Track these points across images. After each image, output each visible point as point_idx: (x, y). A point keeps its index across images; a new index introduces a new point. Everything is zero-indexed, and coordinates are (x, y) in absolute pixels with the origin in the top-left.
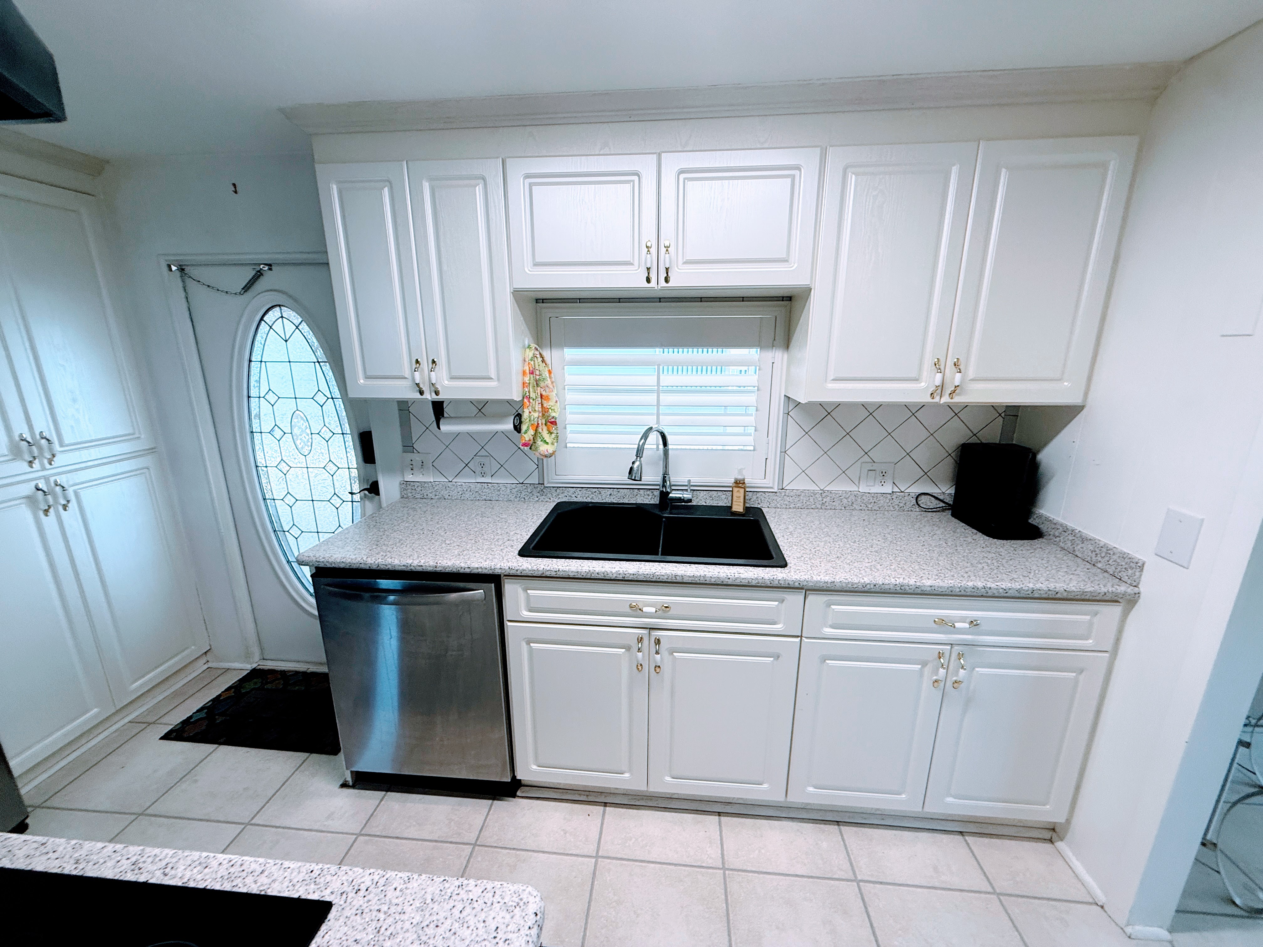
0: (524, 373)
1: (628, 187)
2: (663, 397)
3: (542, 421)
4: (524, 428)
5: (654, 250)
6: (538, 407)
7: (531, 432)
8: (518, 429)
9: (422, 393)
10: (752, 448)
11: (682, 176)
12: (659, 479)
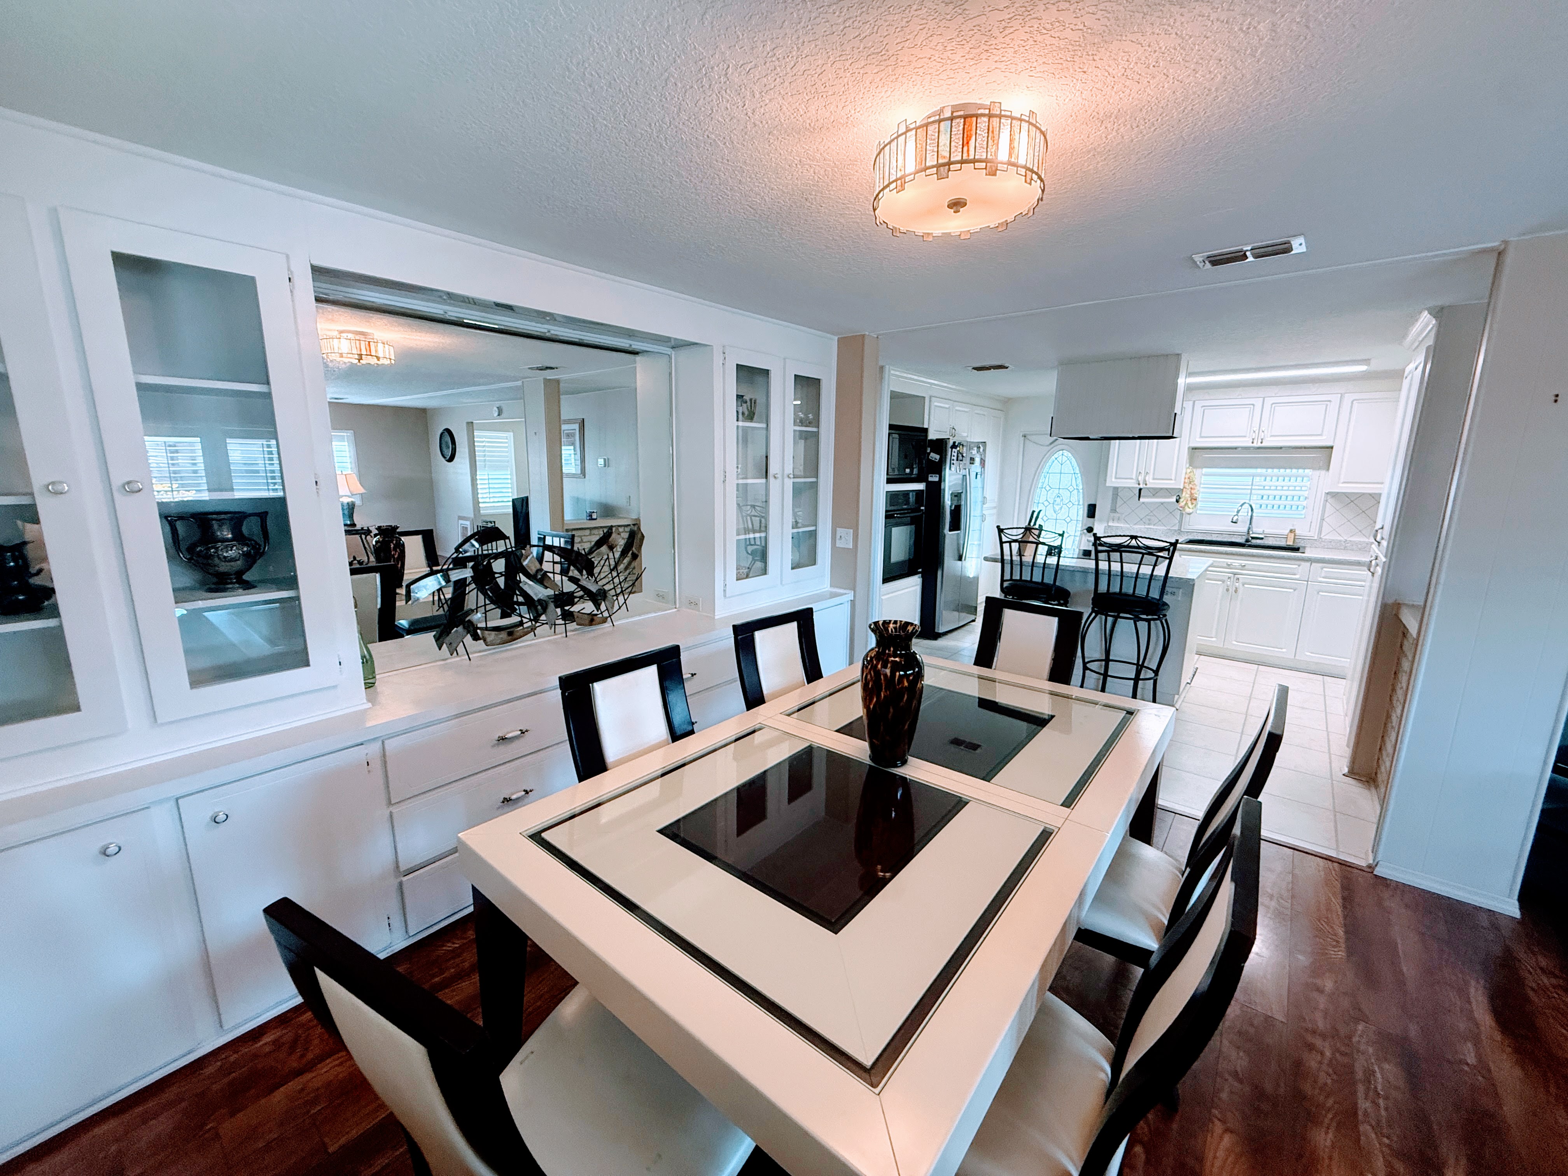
0: (1185, 478)
1: (1248, 409)
2: (1253, 491)
3: (1189, 499)
4: (1181, 500)
5: (1257, 432)
6: (1189, 492)
7: (1184, 502)
8: (1177, 501)
9: (1139, 484)
10: (1303, 517)
11: (1273, 406)
12: (1246, 530)
